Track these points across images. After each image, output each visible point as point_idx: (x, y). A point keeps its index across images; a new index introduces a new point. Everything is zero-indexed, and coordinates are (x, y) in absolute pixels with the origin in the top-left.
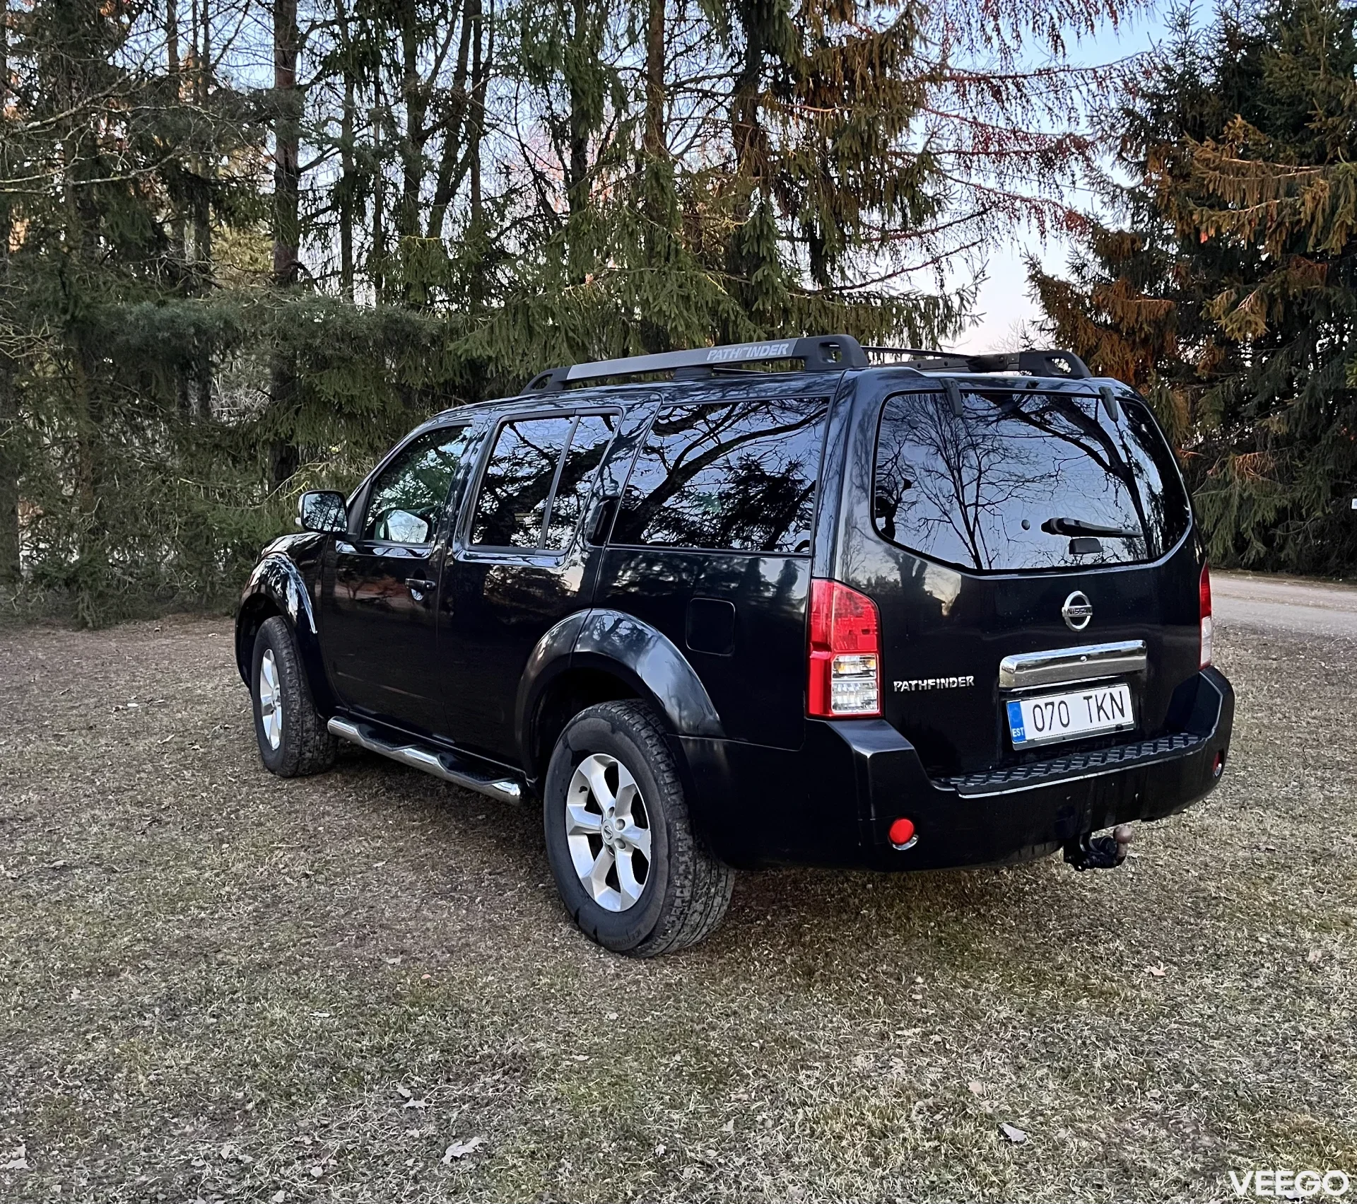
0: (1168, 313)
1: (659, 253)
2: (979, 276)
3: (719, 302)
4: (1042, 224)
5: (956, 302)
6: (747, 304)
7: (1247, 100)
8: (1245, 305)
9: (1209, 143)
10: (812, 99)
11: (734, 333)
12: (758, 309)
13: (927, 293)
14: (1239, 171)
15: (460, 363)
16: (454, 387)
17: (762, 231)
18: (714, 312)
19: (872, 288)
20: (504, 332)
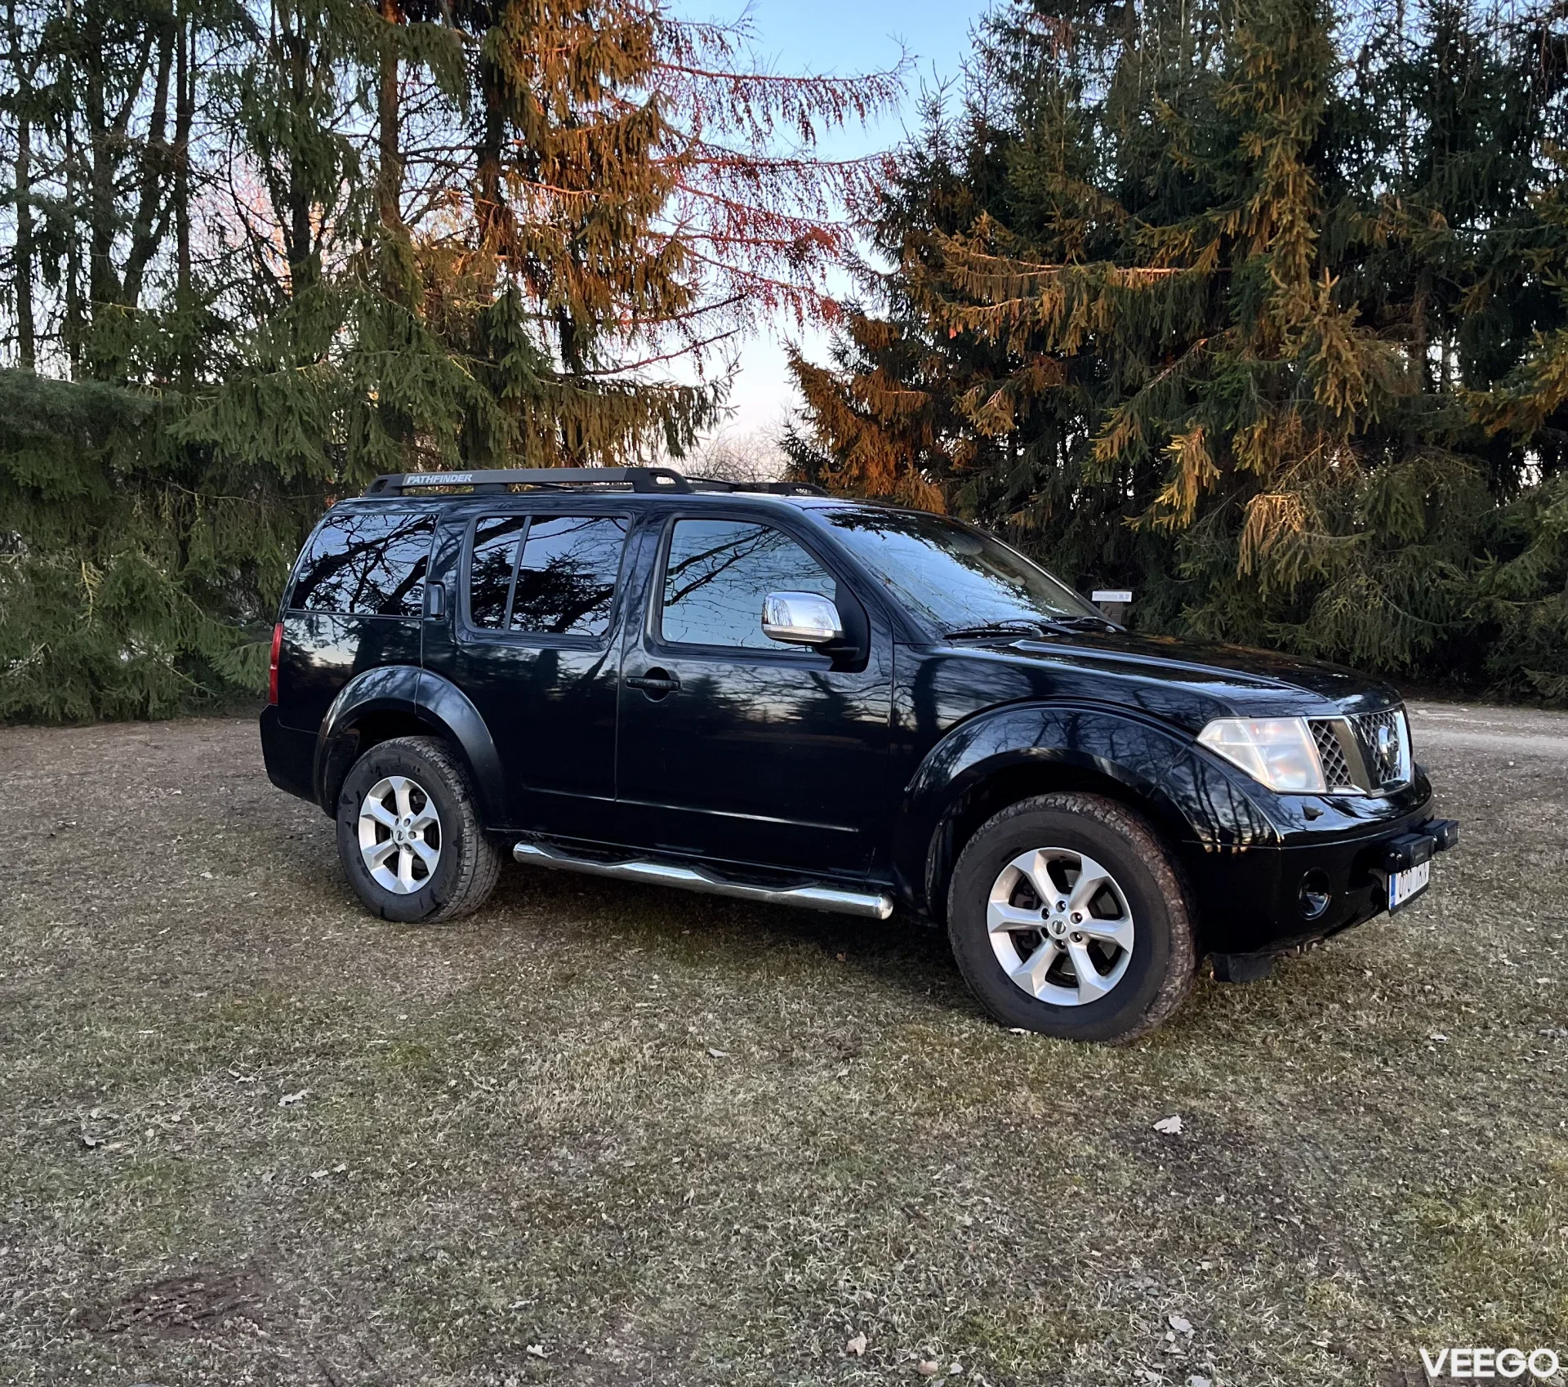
0: (924, 406)
1: (400, 334)
2: (732, 368)
3: (466, 388)
4: (799, 312)
5: (710, 394)
6: (496, 389)
7: (996, 193)
8: (994, 401)
9: (958, 236)
10: (558, 179)
11: (483, 420)
12: (507, 397)
13: (681, 384)
14: (988, 268)
15: (176, 446)
16: (171, 471)
17: (510, 316)
18: (461, 396)
19: (626, 375)
20: (230, 414)
